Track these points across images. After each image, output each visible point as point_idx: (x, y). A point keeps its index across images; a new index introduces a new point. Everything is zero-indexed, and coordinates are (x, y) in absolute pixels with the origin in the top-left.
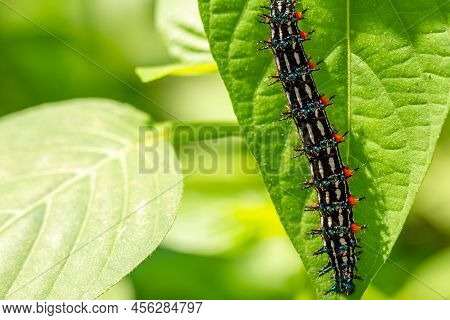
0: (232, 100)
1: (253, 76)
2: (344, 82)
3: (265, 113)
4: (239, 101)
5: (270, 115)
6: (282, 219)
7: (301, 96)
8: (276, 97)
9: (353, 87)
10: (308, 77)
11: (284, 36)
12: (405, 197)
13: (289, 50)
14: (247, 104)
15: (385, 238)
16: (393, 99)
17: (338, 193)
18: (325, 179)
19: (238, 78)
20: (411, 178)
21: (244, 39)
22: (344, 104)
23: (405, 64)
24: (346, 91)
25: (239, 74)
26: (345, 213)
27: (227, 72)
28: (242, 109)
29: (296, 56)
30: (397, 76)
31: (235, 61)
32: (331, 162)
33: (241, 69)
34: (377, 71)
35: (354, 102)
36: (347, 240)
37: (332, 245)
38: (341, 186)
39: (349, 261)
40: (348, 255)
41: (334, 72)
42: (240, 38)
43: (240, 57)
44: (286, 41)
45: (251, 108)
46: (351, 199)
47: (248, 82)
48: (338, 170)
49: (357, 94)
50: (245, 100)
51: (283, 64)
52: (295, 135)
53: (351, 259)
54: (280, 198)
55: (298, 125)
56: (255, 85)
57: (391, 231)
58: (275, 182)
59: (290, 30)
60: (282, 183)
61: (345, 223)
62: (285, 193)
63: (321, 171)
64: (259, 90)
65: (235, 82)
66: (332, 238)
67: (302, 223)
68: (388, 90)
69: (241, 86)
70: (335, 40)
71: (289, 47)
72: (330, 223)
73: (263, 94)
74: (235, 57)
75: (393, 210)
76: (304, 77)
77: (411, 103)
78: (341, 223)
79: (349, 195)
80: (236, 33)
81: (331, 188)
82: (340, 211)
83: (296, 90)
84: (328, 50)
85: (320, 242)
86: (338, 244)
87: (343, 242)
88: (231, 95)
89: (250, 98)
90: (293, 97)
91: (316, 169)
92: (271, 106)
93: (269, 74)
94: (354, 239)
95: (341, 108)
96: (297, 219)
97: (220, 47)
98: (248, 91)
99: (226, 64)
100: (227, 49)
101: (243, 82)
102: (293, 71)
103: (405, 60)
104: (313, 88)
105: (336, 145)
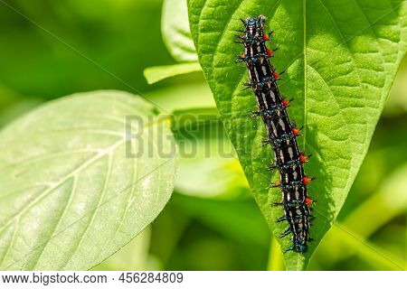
0: (216, 99)
1: (232, 81)
2: (301, 87)
3: (241, 109)
4: (221, 100)
5: (245, 111)
7: (267, 99)
8: (248, 97)
9: (308, 91)
10: (272, 85)
11: (254, 54)
12: (347, 178)
13: (258, 65)
14: (227, 102)
15: (333, 209)
16: (339, 102)
17: (295, 174)
18: (285, 163)
19: (220, 82)
20: (352, 164)
21: (224, 52)
22: (301, 104)
23: (348, 75)
24: (303, 95)
25: (221, 79)
26: (300, 190)
27: (212, 77)
28: (223, 106)
29: (264, 69)
30: (342, 85)
31: (218, 69)
32: (290, 151)
33: (223, 76)
34: (326, 80)
35: (309, 102)
36: (302, 211)
37: (291, 214)
38: (297, 170)
39: (304, 227)
40: (303, 222)
41: (294, 79)
42: (221, 52)
43: (221, 66)
44: (255, 57)
45: (230, 105)
46: (305, 179)
47: (228, 85)
48: (296, 157)
49: (312, 97)
50: (225, 100)
51: (253, 74)
52: (262, 128)
53: (305, 225)
54: (252, 175)
55: (265, 122)
56: (233, 87)
57: (336, 204)
58: (249, 163)
59: (259, 49)
60: (253, 163)
61: (301, 198)
62: (256, 172)
63: (282, 158)
64: (237, 92)
65: (218, 86)
66: (291, 210)
67: (269, 194)
68: (335, 95)
69: (222, 89)
70: (295, 54)
71: (258, 62)
72: (289, 198)
73: (239, 95)
74: (218, 66)
75: (338, 187)
76: (269, 86)
77: (352, 105)
78: (297, 198)
79: (304, 176)
80: (218, 48)
81: (290, 171)
82: (297, 189)
83: (264, 95)
84: (290, 61)
86: (295, 214)
87: (299, 212)
88: (215, 96)
89: (229, 97)
90: (261, 101)
91: (278, 156)
92: (245, 104)
93: (243, 81)
94: (307, 210)
95: (299, 107)
96: (266, 192)
97: (206, 59)
98: (228, 93)
99: (211, 72)
100: (212, 60)
101: (224, 85)
102: (261, 81)
103: (348, 72)
104: (276, 93)
105: (294, 137)
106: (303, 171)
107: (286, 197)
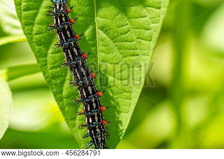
0: (36, 57)
1: (47, 43)
2: (95, 45)
3: (54, 63)
4: (40, 57)
5: (57, 64)
6: (66, 119)
7: (71, 54)
8: (59, 54)
9: (100, 48)
10: (75, 44)
11: (61, 23)
12: (130, 106)
13: (64, 30)
14: (44, 59)
15: (121, 128)
16: (121, 53)
17: (94, 105)
18: (87, 98)
19: (38, 45)
20: (133, 96)
21: (40, 24)
22: (96, 57)
23: (127, 35)
24: (96, 50)
25: (39, 43)
26: (98, 116)
27: (33, 42)
28: (41, 61)
29: (68, 33)
30: (123, 41)
31: (36, 36)
32: (90, 88)
33: (40, 40)
34: (112, 39)
35: (101, 55)
36: (100, 129)
37: (93, 132)
38: (96, 101)
39: (102, 140)
40: (101, 136)
41: (89, 40)
42: (38, 24)
43: (39, 34)
44: (62, 25)
45: (46, 61)
46: (102, 108)
47: (44, 47)
48: (94, 93)
49: (103, 51)
50: (43, 57)
51: (61, 37)
52: (69, 74)
53: (103, 138)
54: (64, 108)
55: (71, 70)
56: (48, 48)
57: (123, 124)
58: (61, 100)
59: (64, 19)
60: (65, 100)
61: (99, 121)
62: (67, 106)
63: (85, 94)
64: (50, 51)
65: (37, 48)
66: (92, 129)
67: (77, 121)
68: (119, 49)
69: (40, 49)
70: (89, 23)
71: (64, 28)
72: (91, 121)
73: (52, 53)
74: (36, 34)
75: (124, 112)
76: (72, 44)
77: (131, 56)
78: (97, 121)
79: (100, 106)
80: (36, 21)
81: (91, 103)
82: (96, 115)
83: (69, 51)
84: (86, 27)
85: (86, 131)
86: (95, 132)
87: (98, 130)
88: (35, 54)
89: (46, 55)
90: (67, 55)
91: (82, 93)
92: (57, 59)
93: (55, 42)
94: (104, 128)
95: (94, 59)
96: (74, 119)
97: (28, 29)
98: (44, 52)
99: (32, 38)
100: (32, 30)
101: (41, 47)
102: (67, 41)
103: (127, 32)
104: (78, 49)
105: (92, 79)
106: (99, 102)
107: (88, 120)
